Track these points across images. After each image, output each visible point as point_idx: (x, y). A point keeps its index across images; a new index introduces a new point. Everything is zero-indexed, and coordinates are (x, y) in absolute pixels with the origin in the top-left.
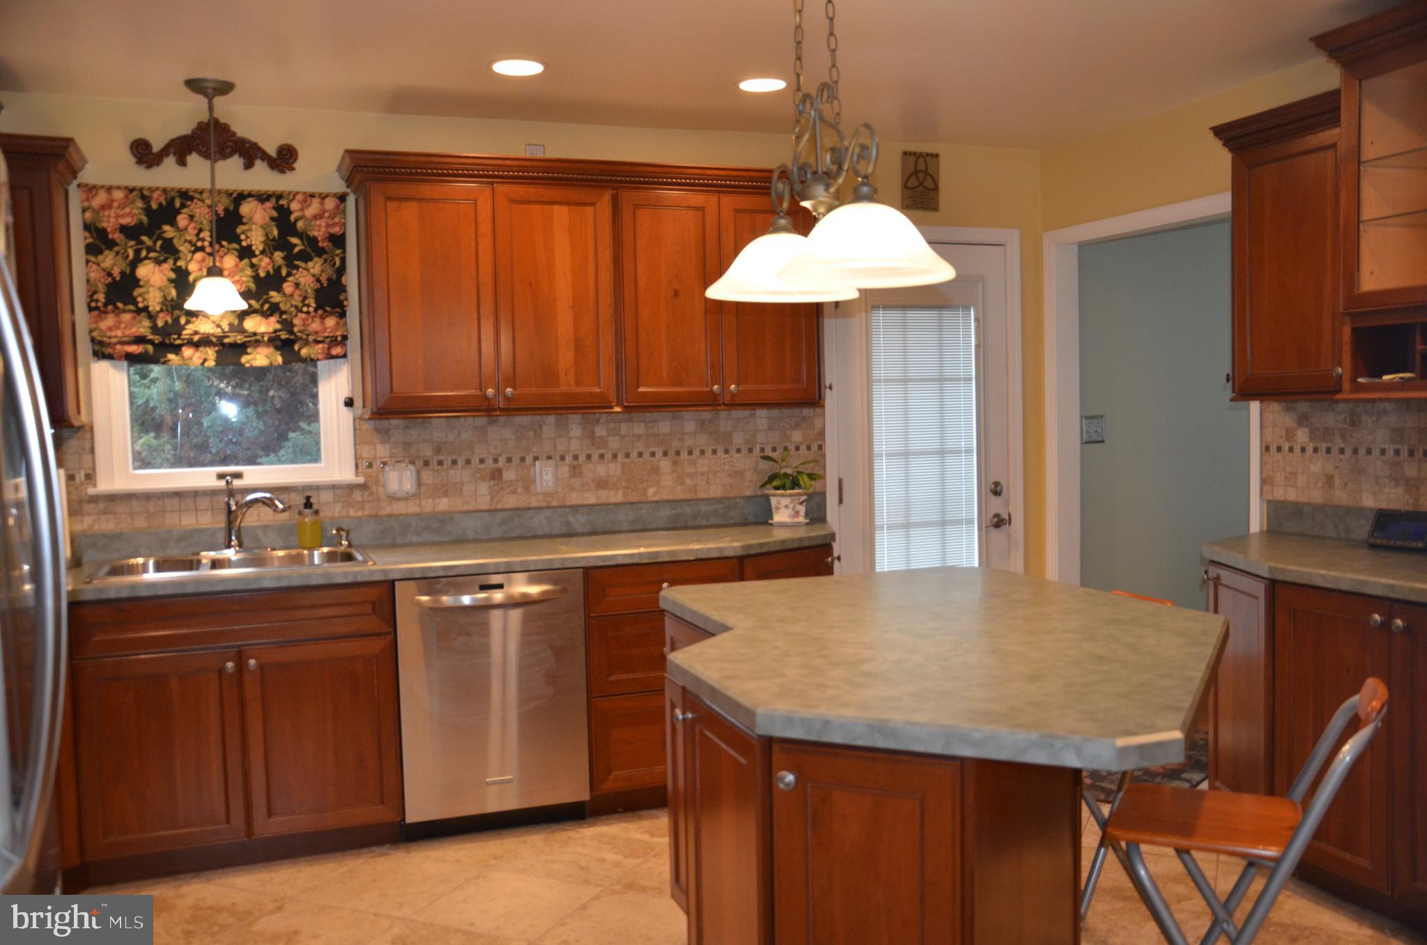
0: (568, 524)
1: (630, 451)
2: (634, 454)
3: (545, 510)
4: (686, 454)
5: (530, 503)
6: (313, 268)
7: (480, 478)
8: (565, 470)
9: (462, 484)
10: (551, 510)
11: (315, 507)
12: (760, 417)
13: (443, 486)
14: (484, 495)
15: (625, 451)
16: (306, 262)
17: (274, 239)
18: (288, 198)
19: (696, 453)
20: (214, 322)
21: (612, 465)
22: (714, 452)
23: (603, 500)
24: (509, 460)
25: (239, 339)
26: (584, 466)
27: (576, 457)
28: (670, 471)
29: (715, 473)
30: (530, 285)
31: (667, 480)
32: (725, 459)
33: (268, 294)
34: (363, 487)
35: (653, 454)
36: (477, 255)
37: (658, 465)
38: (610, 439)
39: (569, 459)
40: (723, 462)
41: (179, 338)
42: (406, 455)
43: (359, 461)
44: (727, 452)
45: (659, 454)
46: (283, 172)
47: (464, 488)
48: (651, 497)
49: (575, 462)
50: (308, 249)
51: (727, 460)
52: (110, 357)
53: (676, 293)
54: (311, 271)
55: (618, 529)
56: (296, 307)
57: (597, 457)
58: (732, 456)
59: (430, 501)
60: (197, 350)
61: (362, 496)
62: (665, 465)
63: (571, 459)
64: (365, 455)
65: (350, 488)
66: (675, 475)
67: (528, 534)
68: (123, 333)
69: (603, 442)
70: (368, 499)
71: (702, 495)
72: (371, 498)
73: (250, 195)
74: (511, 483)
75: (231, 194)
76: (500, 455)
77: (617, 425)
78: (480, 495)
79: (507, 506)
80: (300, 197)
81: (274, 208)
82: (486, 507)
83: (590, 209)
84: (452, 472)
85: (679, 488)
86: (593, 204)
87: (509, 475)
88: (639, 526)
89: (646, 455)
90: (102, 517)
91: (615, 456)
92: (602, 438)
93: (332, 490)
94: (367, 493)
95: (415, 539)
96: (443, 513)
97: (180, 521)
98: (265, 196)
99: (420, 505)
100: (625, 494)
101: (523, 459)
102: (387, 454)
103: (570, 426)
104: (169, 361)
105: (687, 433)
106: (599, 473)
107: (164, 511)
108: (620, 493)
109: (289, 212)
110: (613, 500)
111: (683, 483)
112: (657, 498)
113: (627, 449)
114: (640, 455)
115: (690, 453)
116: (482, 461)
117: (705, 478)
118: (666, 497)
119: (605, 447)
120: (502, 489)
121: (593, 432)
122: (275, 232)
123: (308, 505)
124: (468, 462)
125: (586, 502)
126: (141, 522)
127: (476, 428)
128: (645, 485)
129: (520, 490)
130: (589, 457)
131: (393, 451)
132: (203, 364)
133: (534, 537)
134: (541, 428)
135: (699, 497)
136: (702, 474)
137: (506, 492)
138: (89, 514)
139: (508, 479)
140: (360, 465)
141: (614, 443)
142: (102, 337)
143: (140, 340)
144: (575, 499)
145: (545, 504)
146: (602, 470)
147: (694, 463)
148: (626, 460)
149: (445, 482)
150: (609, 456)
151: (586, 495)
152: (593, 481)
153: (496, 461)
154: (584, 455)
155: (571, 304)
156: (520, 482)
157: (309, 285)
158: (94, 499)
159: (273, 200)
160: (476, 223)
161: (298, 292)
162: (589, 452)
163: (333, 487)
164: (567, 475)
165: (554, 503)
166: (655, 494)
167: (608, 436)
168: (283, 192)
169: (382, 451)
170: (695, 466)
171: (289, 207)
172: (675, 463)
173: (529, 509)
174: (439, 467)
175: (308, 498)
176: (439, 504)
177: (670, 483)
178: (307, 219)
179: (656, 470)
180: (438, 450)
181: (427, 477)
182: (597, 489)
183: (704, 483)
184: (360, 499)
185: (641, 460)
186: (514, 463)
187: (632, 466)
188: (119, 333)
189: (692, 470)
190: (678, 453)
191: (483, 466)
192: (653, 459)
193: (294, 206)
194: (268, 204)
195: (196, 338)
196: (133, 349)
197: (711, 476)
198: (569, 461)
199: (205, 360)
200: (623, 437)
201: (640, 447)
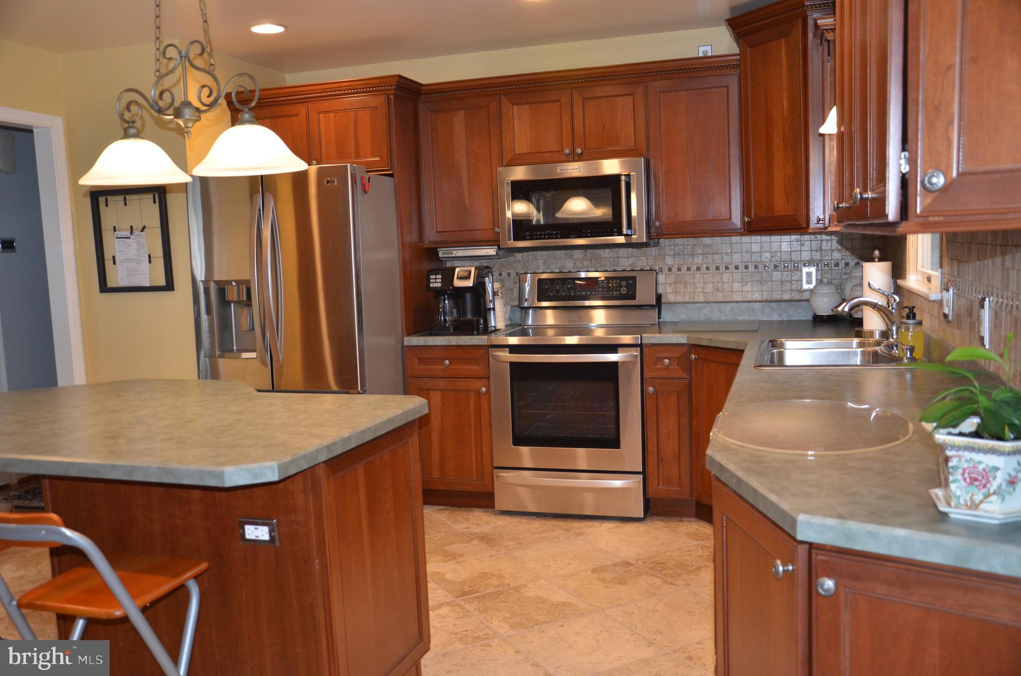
123: (911, 315)
175: (911, 308)
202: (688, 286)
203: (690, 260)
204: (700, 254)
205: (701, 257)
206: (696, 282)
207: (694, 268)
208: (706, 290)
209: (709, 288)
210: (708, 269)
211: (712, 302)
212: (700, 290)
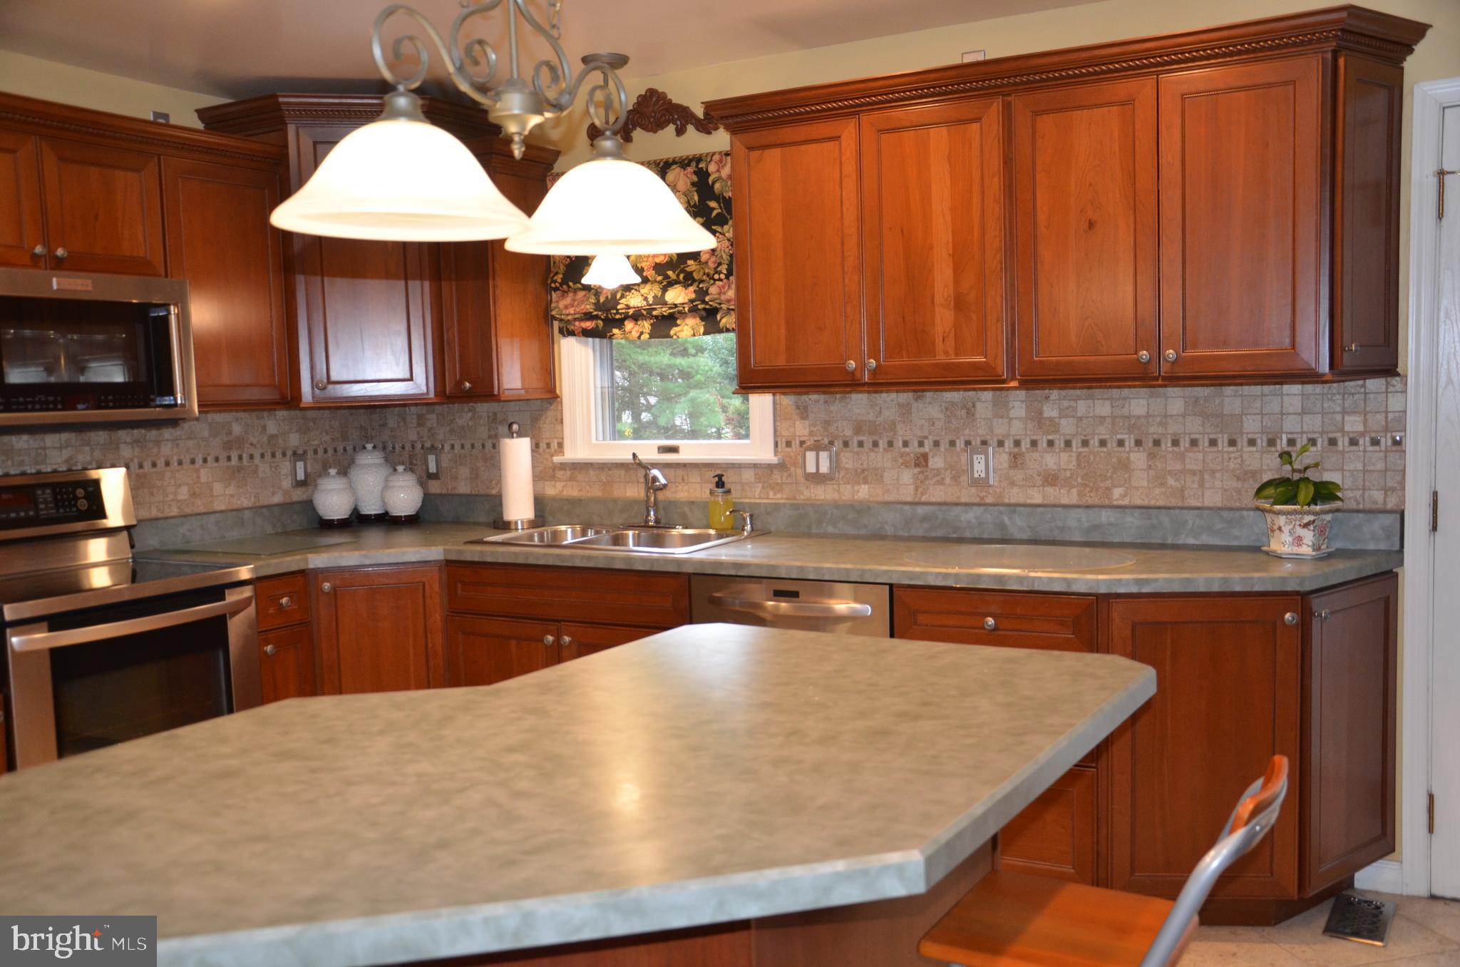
0: (1003, 526)
1: (1089, 437)
2: (1094, 442)
3: (975, 508)
4: (1169, 444)
5: (958, 497)
6: (728, 232)
7: (902, 464)
8: (1004, 458)
9: (884, 470)
10: (982, 508)
11: (727, 486)
12: (1288, 395)
13: (863, 471)
14: (908, 485)
15: (1083, 438)
16: (722, 227)
17: (695, 206)
18: (706, 161)
19: (1185, 443)
20: (642, 296)
21: (1064, 456)
22: (1213, 443)
23: (1052, 500)
24: (937, 444)
25: (665, 311)
26: (1027, 455)
27: (1017, 443)
28: (1145, 467)
29: (1213, 472)
30: (902, 231)
31: (1141, 479)
32: (1228, 453)
33: (686, 263)
34: (781, 466)
35: (1121, 443)
36: (842, 201)
37: (1128, 458)
38: (1063, 421)
39: (1009, 444)
40: (1226, 456)
41: (617, 313)
42: (826, 433)
43: (779, 439)
44: (1232, 443)
45: (1130, 443)
46: (709, 133)
47: (885, 474)
48: (1116, 500)
49: (1016, 450)
50: (724, 212)
51: (1233, 455)
52: (571, 333)
53: (1091, 225)
54: (727, 235)
55: (1067, 538)
56: (708, 275)
57: (1045, 444)
58: (1242, 449)
59: (849, 487)
60: (636, 324)
61: (781, 477)
62: (1138, 458)
63: (1012, 446)
64: (785, 433)
65: (770, 467)
66: (1152, 472)
67: (954, 536)
68: (575, 310)
69: (1054, 426)
70: (787, 482)
71: (1193, 502)
72: (790, 480)
73: (674, 162)
74: (937, 472)
75: (659, 164)
76: (926, 438)
77: (1073, 404)
78: (902, 485)
79: (933, 500)
80: (716, 157)
81: (695, 172)
82: (909, 499)
83: (975, 126)
84: (872, 455)
85: (1157, 491)
86: (978, 120)
87: (936, 462)
88: (1095, 537)
89: (1112, 444)
90: (569, 483)
91: (1068, 444)
92: (1051, 419)
93: (753, 469)
94: (785, 474)
95: (830, 529)
96: (861, 502)
97: (626, 492)
98: (686, 162)
99: (838, 491)
100: (1080, 494)
101: (952, 443)
102: (806, 432)
103: (1011, 405)
104: (614, 334)
105: (1171, 416)
106: (1047, 465)
107: (613, 482)
108: (1074, 491)
109: (708, 174)
110: (1064, 501)
111: (1163, 484)
112: (1126, 502)
113: (1085, 436)
114: (1103, 443)
115: (1175, 443)
116: (906, 444)
117: (1197, 478)
118: (1138, 502)
119: (1056, 432)
120: (926, 478)
121: (1040, 413)
122: (696, 198)
123: (720, 484)
124: (890, 444)
125: (1029, 501)
126: (596, 492)
127: (899, 405)
128: (1108, 483)
129: (948, 481)
130: (1034, 443)
131: (812, 429)
132: (639, 337)
133: (961, 540)
134: (974, 406)
135: (1186, 505)
136: (1194, 473)
137: (932, 482)
138: (560, 480)
139: (934, 467)
140: (779, 443)
141: (1067, 426)
142: (561, 315)
143: (589, 316)
144: (1014, 496)
145: (977, 500)
146: (1051, 461)
147: (1182, 457)
148: (1084, 450)
149: (865, 466)
150: (1060, 444)
151: (1030, 491)
152: (1039, 475)
153: (921, 444)
154: (1028, 441)
155: (951, 252)
156: (949, 471)
157: (724, 251)
158: (563, 466)
159: (694, 164)
160: (841, 163)
161: (713, 259)
162: (1034, 437)
163: (755, 466)
164: (1006, 465)
165: (989, 500)
166: (1123, 496)
167: (1060, 418)
168: (701, 155)
169: (801, 429)
170: (1184, 463)
171: (707, 169)
172: (1152, 456)
173: (957, 504)
174: (859, 449)
175: (720, 477)
176: (858, 492)
177: (1145, 484)
178: (723, 180)
179: (1125, 465)
180: (858, 430)
181: (848, 460)
182: (1043, 485)
183: (1196, 486)
184: (779, 481)
185: (1105, 450)
186: (942, 449)
187: (1092, 457)
188: (571, 311)
189: (1178, 467)
190: (1157, 443)
191: (907, 450)
192: (1120, 449)
193: (712, 168)
194: (690, 170)
195: (631, 312)
196: (588, 325)
197: (1207, 477)
198: (1009, 448)
199: (642, 333)
200: (1081, 419)
201: (1103, 432)
202: (155, 491)
203: (155, 450)
204: (167, 440)
205: (169, 445)
206: (165, 484)
207: (161, 463)
208: (180, 497)
209: (184, 493)
210: (180, 463)
211: (191, 515)
212: (170, 497)
